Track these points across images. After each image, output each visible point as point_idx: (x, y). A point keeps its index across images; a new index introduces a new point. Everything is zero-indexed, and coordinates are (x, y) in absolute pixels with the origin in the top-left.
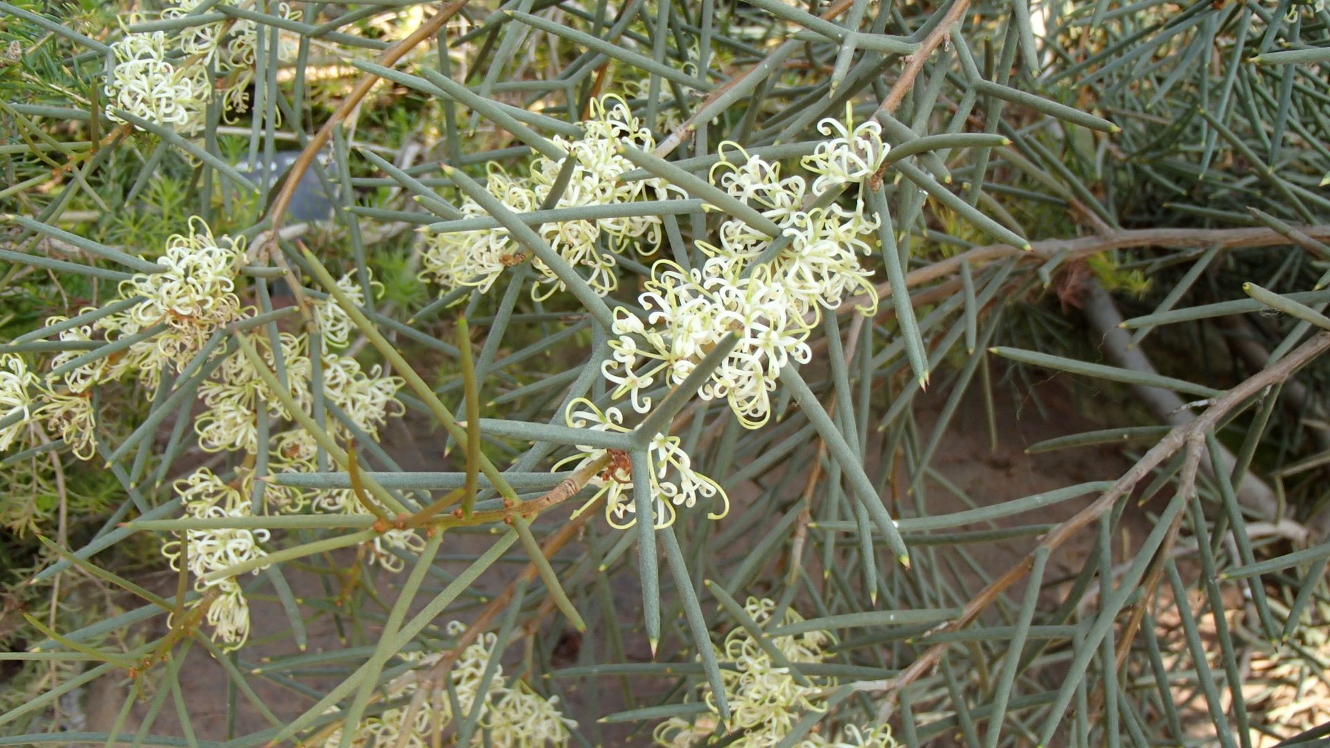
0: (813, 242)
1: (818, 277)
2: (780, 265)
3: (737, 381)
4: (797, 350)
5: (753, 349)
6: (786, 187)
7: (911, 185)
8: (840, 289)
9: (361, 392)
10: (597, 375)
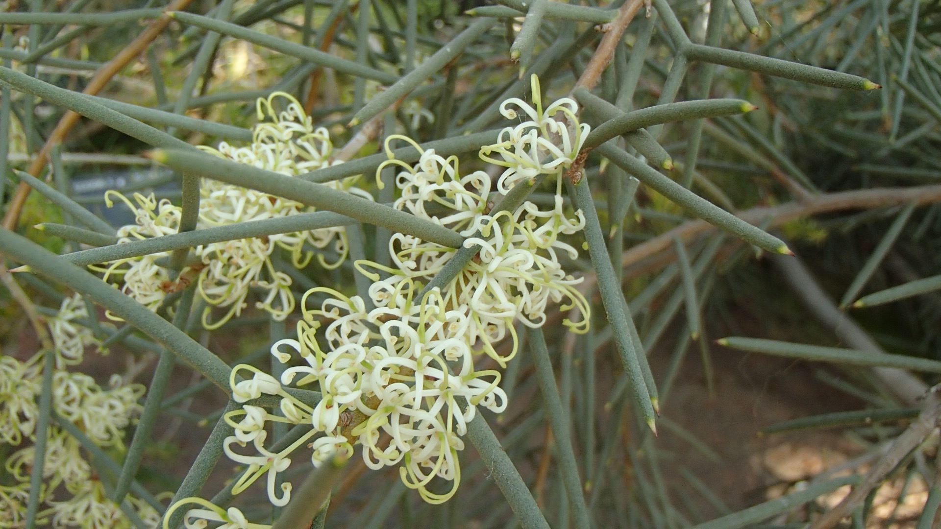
0: (503, 251)
1: (515, 292)
2: (467, 281)
3: (413, 442)
4: (488, 397)
6: (469, 187)
7: (619, 172)
8: (543, 304)
9: (99, 404)
10: (219, 457)
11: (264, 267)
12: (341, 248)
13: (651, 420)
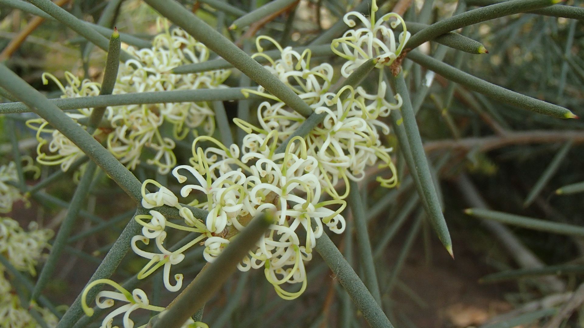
0: (342, 120)
1: (346, 152)
2: (312, 142)
3: (273, 251)
4: (333, 220)
5: (290, 220)
8: (363, 164)
9: (21, 241)
10: (127, 252)
11: (155, 136)
12: (209, 129)
13: (450, 246)
